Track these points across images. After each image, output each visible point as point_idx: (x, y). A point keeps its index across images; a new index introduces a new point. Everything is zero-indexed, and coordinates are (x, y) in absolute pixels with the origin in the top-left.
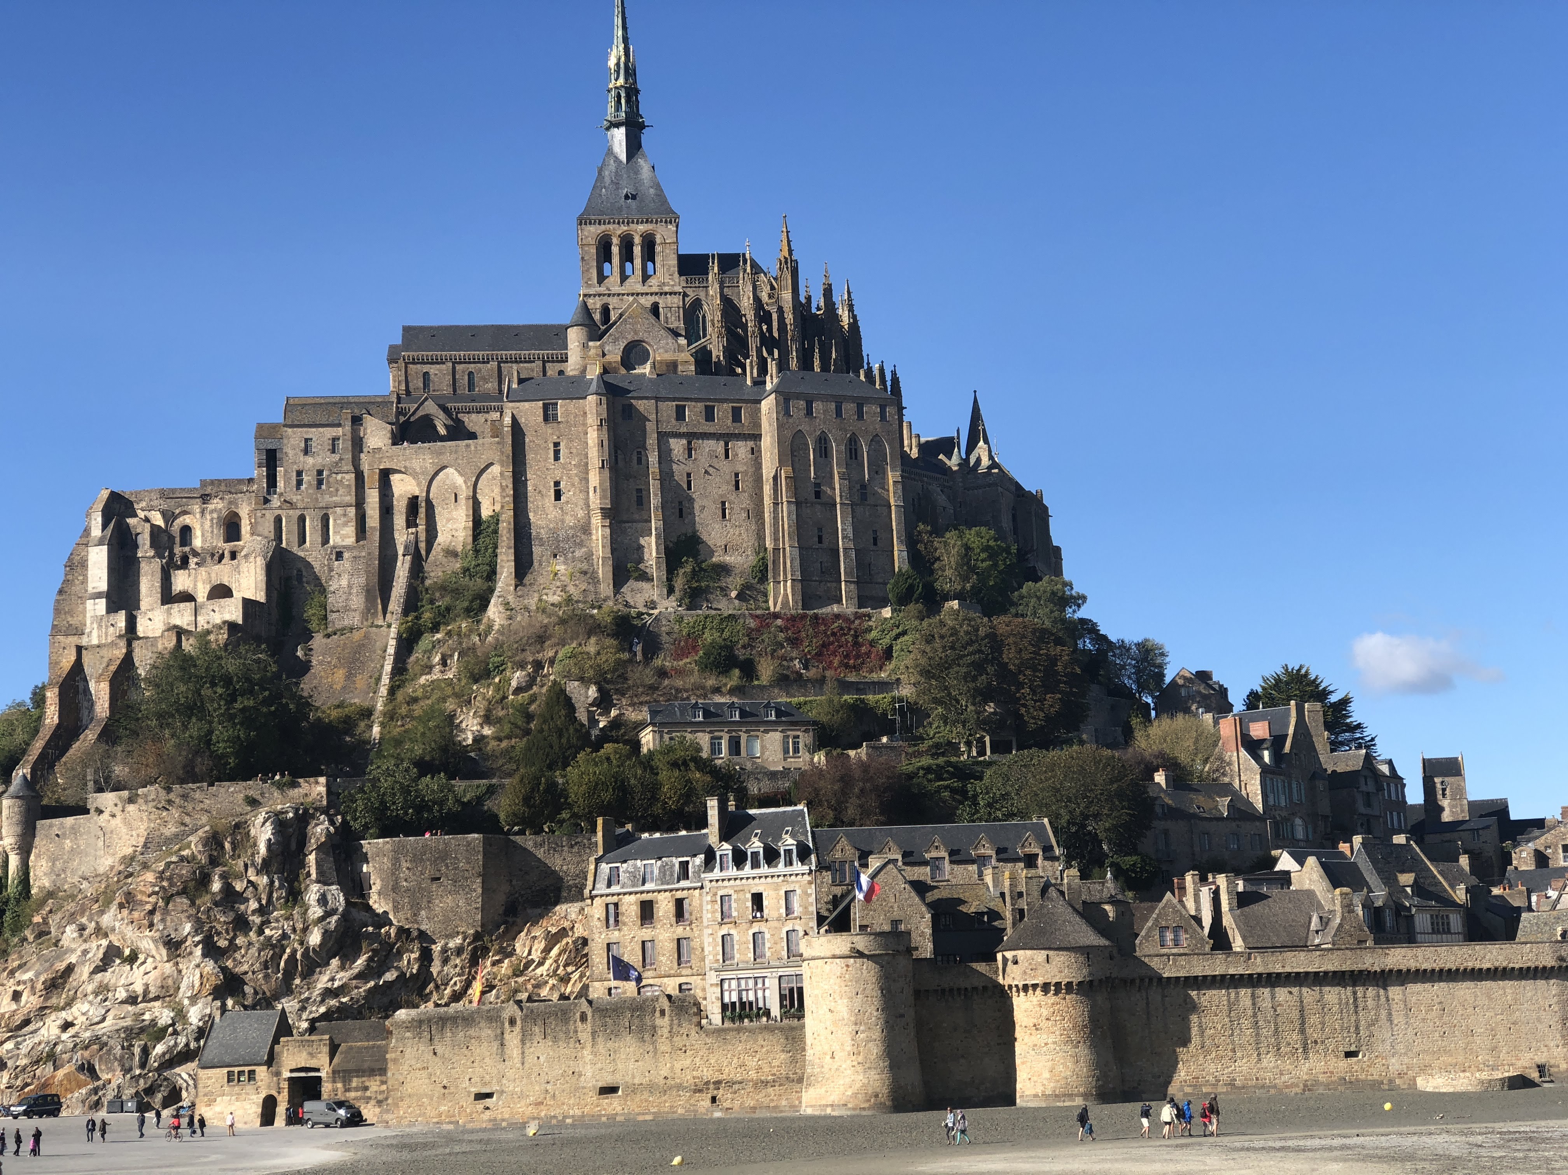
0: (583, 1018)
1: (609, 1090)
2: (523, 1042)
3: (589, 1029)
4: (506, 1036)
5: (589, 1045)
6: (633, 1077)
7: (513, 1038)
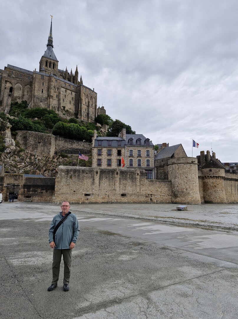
0: (117, 174)
1: (123, 195)
2: (100, 179)
3: (119, 177)
4: (95, 177)
5: (118, 182)
6: (130, 192)
7: (97, 178)
